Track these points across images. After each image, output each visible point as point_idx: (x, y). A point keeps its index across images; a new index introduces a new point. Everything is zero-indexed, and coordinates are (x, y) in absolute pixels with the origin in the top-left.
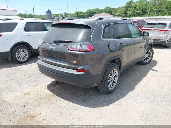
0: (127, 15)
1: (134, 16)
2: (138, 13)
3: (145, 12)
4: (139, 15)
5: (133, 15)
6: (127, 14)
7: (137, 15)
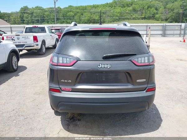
0: (25, 22)
1: (33, 23)
2: (36, 20)
3: (44, 19)
4: (38, 22)
5: (31, 22)
6: (24, 20)
7: (36, 23)
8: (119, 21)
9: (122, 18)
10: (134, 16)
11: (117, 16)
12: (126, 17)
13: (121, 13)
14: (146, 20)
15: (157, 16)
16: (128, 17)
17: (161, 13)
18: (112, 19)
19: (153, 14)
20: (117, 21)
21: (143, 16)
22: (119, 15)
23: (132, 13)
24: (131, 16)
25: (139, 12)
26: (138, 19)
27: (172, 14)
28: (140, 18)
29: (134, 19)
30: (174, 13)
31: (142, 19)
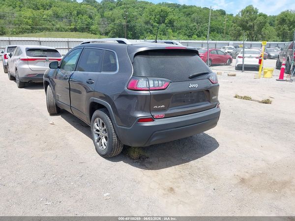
8: (32, 32)
9: (38, 27)
10: (58, 26)
11: (27, 23)
12: (44, 26)
13: (34, 19)
14: (77, 33)
15: (93, 27)
16: (47, 26)
17: (99, 24)
18: (19, 28)
19: (87, 25)
20: (28, 33)
21: (73, 27)
22: (30, 21)
23: (53, 21)
24: (53, 25)
25: (65, 20)
26: (66, 31)
27: (113, 26)
28: (69, 28)
29: (58, 30)
30: (115, 24)
31: (72, 31)
